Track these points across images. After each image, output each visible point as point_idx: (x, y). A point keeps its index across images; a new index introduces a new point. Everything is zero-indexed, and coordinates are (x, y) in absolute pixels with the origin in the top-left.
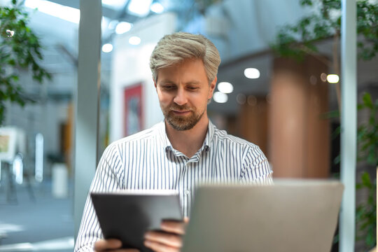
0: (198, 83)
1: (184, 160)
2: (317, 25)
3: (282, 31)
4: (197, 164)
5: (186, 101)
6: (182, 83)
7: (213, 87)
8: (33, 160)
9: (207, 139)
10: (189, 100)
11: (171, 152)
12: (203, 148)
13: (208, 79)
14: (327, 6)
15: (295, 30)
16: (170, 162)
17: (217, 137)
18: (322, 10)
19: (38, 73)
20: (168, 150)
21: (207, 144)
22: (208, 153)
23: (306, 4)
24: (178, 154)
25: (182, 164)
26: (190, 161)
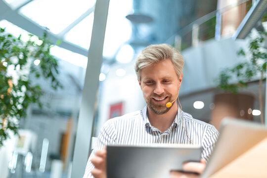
0: (170, 77)
1: (159, 134)
2: (248, 69)
3: (223, 72)
4: (168, 137)
5: (163, 91)
6: (160, 79)
7: (180, 81)
8: (39, 156)
9: (176, 119)
10: (165, 90)
11: (150, 128)
12: (173, 125)
13: (177, 74)
14: (255, 57)
15: (233, 71)
16: (149, 134)
17: (184, 119)
18: (252, 59)
19: (54, 84)
20: (147, 127)
21: (176, 122)
22: (176, 129)
23: (241, 54)
24: (154, 129)
25: (157, 137)
26: (163, 134)
